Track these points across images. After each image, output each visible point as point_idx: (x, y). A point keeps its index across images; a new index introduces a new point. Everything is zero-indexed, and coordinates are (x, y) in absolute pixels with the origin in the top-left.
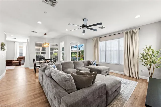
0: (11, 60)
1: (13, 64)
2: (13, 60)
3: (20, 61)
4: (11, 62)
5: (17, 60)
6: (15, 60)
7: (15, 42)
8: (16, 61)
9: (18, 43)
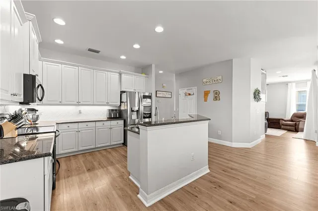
0: (280, 119)
1: (282, 127)
2: (282, 119)
3: (297, 123)
4: (279, 123)
5: (292, 121)
6: (286, 119)
7: (286, 84)
8: (287, 121)
9: (294, 84)
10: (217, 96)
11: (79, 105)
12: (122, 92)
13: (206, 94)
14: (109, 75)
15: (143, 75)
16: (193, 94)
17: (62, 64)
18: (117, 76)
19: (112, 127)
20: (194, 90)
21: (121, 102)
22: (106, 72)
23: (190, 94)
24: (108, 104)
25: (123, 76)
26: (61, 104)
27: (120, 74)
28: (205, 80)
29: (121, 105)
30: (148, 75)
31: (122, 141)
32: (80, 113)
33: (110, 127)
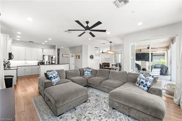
11: (25, 60)
12: (43, 56)
13: (77, 56)
15: (53, 49)
16: (74, 56)
17: (19, 46)
18: (41, 50)
21: (43, 59)
22: (37, 48)
24: (37, 60)
25: (44, 50)
26: (18, 60)
29: (43, 60)
30: (55, 49)
32: (26, 63)
33: (38, 68)
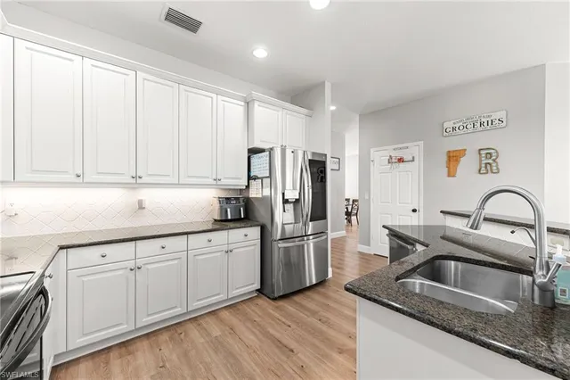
10: (490, 161)
11: (138, 185)
13: (453, 158)
14: (221, 103)
16: (413, 161)
18: (240, 107)
19: (231, 247)
20: (415, 149)
21: (249, 178)
22: (214, 96)
23: (401, 160)
24: (216, 183)
25: (255, 106)
27: (248, 104)
28: (449, 125)
30: (312, 110)
31: (257, 286)
32: (140, 209)
33: (225, 248)
